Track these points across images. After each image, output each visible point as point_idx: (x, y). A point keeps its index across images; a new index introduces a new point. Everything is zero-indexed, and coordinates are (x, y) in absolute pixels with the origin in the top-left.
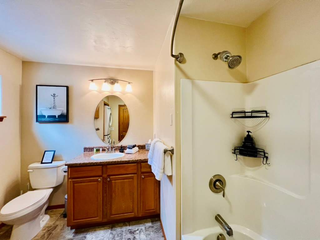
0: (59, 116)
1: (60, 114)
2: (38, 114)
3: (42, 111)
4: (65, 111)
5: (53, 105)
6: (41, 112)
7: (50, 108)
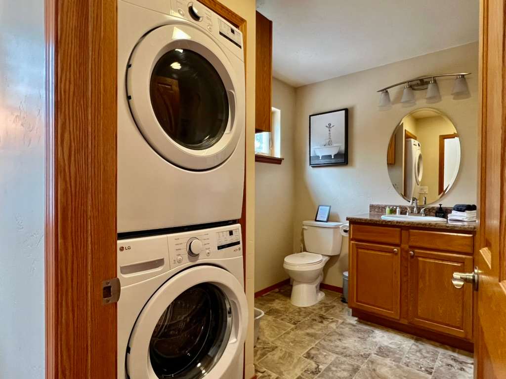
0: (335, 155)
1: (336, 152)
2: (311, 155)
3: (316, 150)
4: (343, 148)
5: (328, 141)
6: (315, 152)
7: (325, 146)
